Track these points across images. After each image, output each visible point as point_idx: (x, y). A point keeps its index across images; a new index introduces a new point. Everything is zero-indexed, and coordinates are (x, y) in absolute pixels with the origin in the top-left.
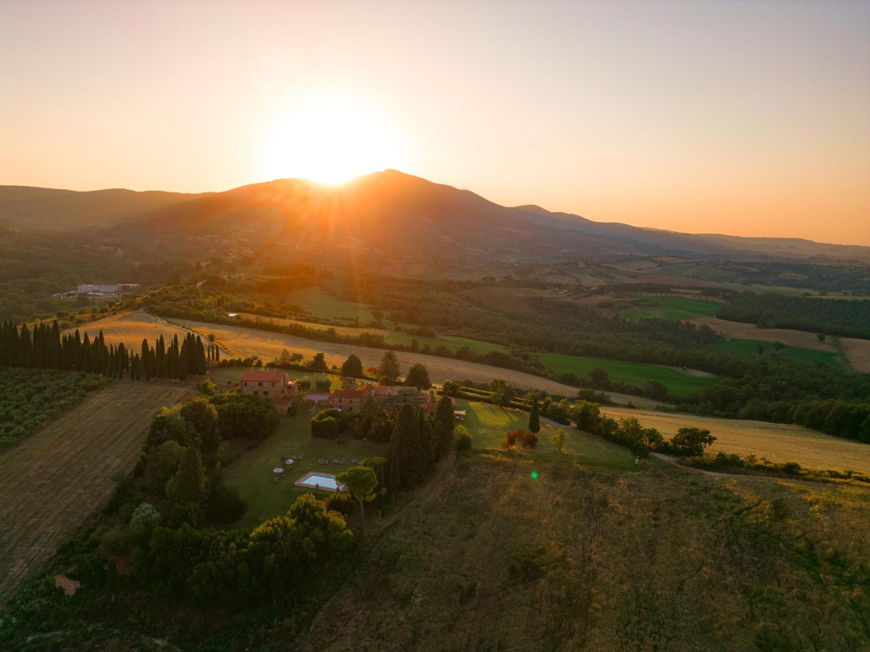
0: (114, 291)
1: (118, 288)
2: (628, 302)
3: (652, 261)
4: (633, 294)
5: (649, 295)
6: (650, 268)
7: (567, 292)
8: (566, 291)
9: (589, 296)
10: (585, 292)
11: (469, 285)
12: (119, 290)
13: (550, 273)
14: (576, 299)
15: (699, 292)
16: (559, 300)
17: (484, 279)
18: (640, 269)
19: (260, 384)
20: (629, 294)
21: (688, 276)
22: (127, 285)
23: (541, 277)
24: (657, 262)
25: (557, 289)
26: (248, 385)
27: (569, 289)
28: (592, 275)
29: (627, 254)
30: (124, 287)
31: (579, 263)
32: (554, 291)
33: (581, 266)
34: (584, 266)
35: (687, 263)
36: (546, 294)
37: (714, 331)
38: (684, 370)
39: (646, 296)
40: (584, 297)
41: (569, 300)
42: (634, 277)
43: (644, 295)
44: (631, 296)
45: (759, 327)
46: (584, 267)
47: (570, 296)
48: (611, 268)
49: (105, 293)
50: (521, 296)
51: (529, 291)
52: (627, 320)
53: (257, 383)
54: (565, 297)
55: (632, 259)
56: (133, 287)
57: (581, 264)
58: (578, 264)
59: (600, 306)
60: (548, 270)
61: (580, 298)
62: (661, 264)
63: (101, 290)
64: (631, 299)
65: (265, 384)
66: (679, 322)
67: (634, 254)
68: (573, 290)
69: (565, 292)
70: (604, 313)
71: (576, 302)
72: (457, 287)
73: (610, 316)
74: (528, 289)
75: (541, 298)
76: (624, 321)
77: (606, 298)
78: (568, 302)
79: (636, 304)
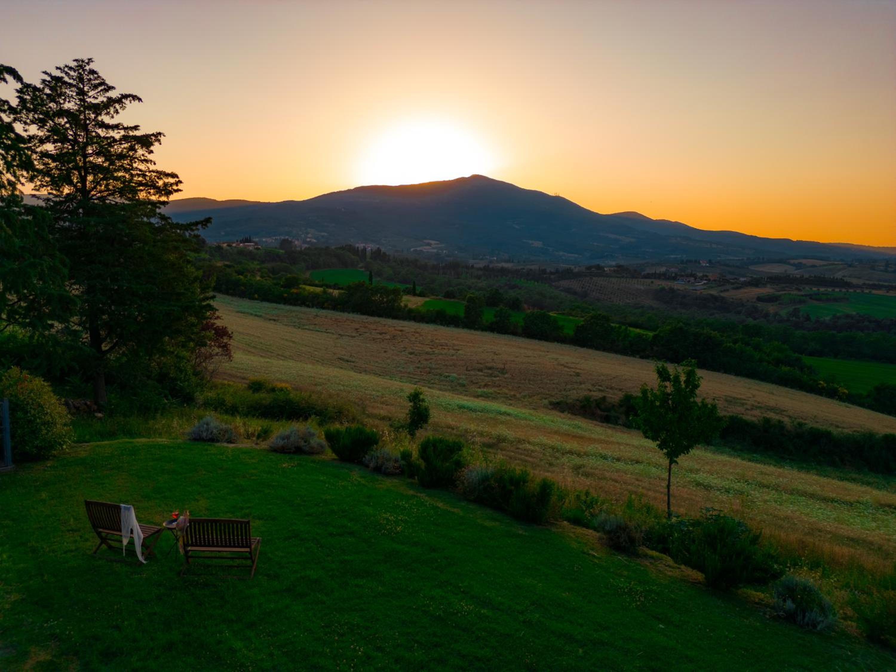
4: (800, 287)
5: (822, 289)
7: (707, 283)
8: (705, 282)
9: (738, 288)
10: (733, 284)
11: (567, 274)
14: (722, 291)
16: (699, 292)
20: (793, 287)
25: (692, 279)
27: (709, 280)
31: (701, 262)
32: (689, 281)
33: (704, 265)
34: (707, 265)
36: (678, 285)
39: (819, 290)
40: (733, 289)
41: (714, 292)
43: (815, 289)
44: (799, 290)
47: (712, 288)
50: (642, 287)
51: (652, 282)
52: (813, 318)
54: (705, 289)
57: (704, 263)
58: (699, 263)
59: (760, 299)
61: (728, 290)
62: (799, 266)
64: (802, 293)
68: (715, 280)
70: (771, 308)
71: (722, 294)
72: (552, 277)
73: (784, 313)
74: (650, 280)
75: (672, 290)
76: (808, 318)
77: (767, 290)
78: (712, 295)
79: (811, 298)
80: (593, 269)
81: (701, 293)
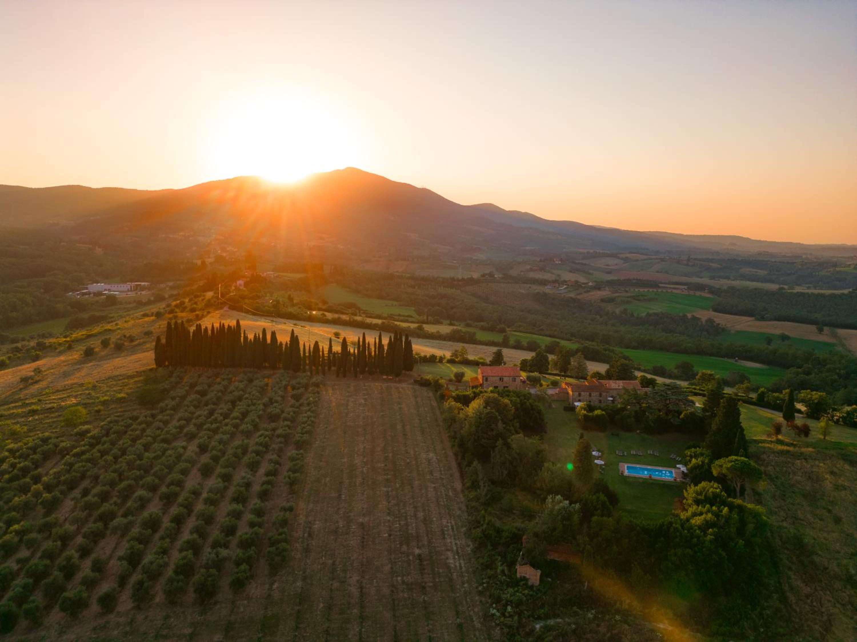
0: (126, 290)
1: (131, 286)
2: (628, 297)
3: (619, 258)
4: (627, 289)
5: (642, 290)
6: (616, 265)
7: (567, 288)
8: (565, 286)
9: (588, 292)
10: (584, 288)
11: (471, 282)
12: (131, 288)
13: (531, 270)
14: (578, 295)
15: (686, 287)
16: (563, 295)
17: (483, 276)
18: (608, 265)
19: (501, 379)
20: (623, 289)
21: (658, 272)
22: (139, 283)
23: (522, 273)
24: (622, 259)
25: (557, 285)
26: (489, 379)
27: (568, 285)
28: (571, 272)
29: (592, 251)
30: (137, 285)
31: (555, 260)
32: (555, 287)
33: (557, 262)
34: (560, 262)
35: (651, 259)
36: (548, 289)
37: (719, 324)
38: (736, 361)
39: (639, 291)
40: (585, 292)
41: (572, 295)
42: (609, 273)
43: (637, 290)
44: (627, 292)
45: (757, 319)
46: (560, 264)
47: (571, 291)
48: (585, 264)
49: (120, 292)
50: (523, 292)
51: (530, 287)
52: (635, 315)
53: (498, 378)
54: (566, 293)
55: (596, 256)
56: (145, 285)
58: (554, 261)
59: (602, 300)
60: (528, 267)
61: (581, 294)
62: (626, 260)
63: (113, 289)
64: (629, 294)
65: (505, 379)
66: (685, 316)
67: (598, 251)
68: (572, 286)
69: (565, 288)
70: (609, 307)
71: (578, 297)
72: (460, 283)
73: (618, 311)
74: (529, 285)
75: (545, 294)
76: (632, 315)
77: (605, 293)
78: (571, 298)
79: (635, 299)
80: (487, 276)
81: (564, 296)
